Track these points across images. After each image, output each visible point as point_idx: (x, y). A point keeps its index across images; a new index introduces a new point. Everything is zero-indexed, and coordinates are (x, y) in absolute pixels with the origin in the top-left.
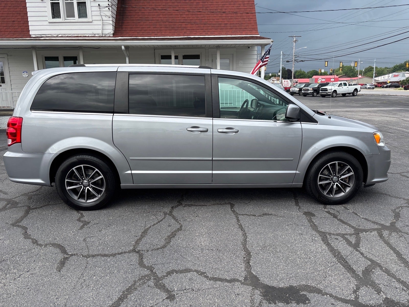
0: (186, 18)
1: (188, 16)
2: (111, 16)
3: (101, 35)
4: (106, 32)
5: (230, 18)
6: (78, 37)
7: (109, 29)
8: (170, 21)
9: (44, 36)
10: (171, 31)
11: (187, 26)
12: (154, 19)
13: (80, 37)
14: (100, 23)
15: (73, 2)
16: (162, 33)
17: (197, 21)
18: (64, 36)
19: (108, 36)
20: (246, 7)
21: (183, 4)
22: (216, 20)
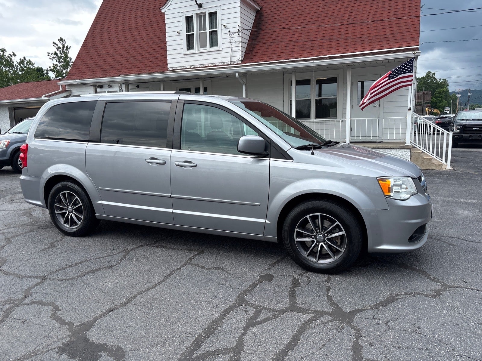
0: (325, 35)
1: (327, 32)
2: (240, 42)
3: (229, 62)
4: (234, 59)
5: (382, 27)
6: (208, 67)
7: (238, 56)
8: (306, 40)
9: (179, 68)
10: (304, 52)
11: (324, 44)
12: (288, 39)
13: (211, 66)
14: (229, 50)
15: (206, 32)
16: (294, 55)
17: (338, 36)
18: (197, 67)
19: (236, 63)
20: (407, 12)
21: (324, 18)
22: (362, 33)
